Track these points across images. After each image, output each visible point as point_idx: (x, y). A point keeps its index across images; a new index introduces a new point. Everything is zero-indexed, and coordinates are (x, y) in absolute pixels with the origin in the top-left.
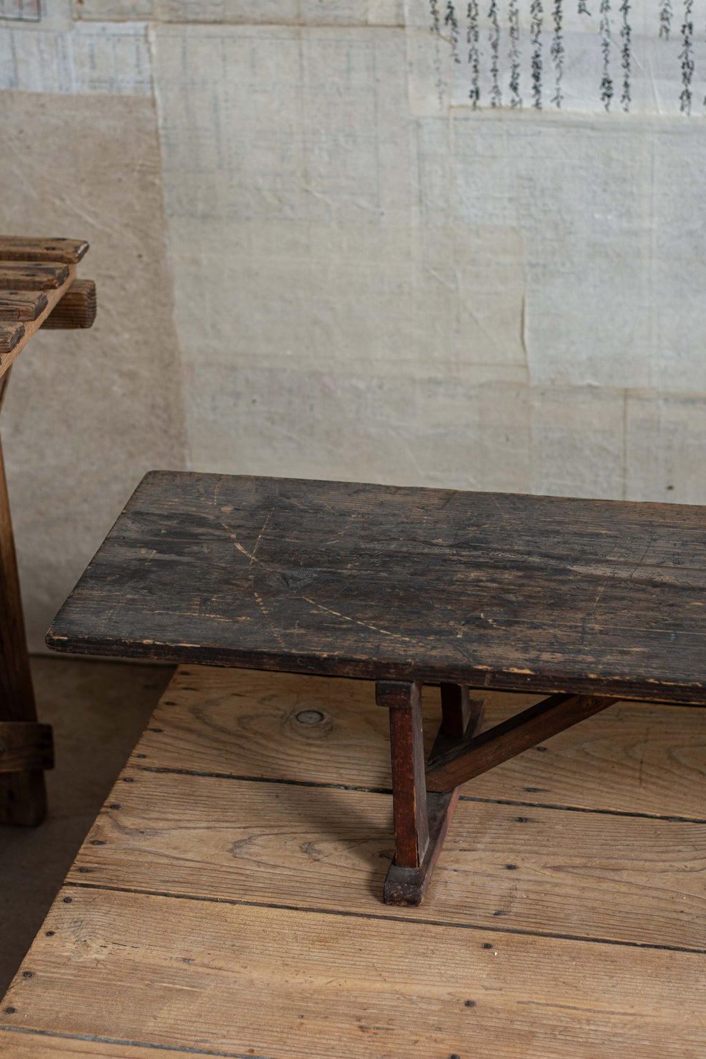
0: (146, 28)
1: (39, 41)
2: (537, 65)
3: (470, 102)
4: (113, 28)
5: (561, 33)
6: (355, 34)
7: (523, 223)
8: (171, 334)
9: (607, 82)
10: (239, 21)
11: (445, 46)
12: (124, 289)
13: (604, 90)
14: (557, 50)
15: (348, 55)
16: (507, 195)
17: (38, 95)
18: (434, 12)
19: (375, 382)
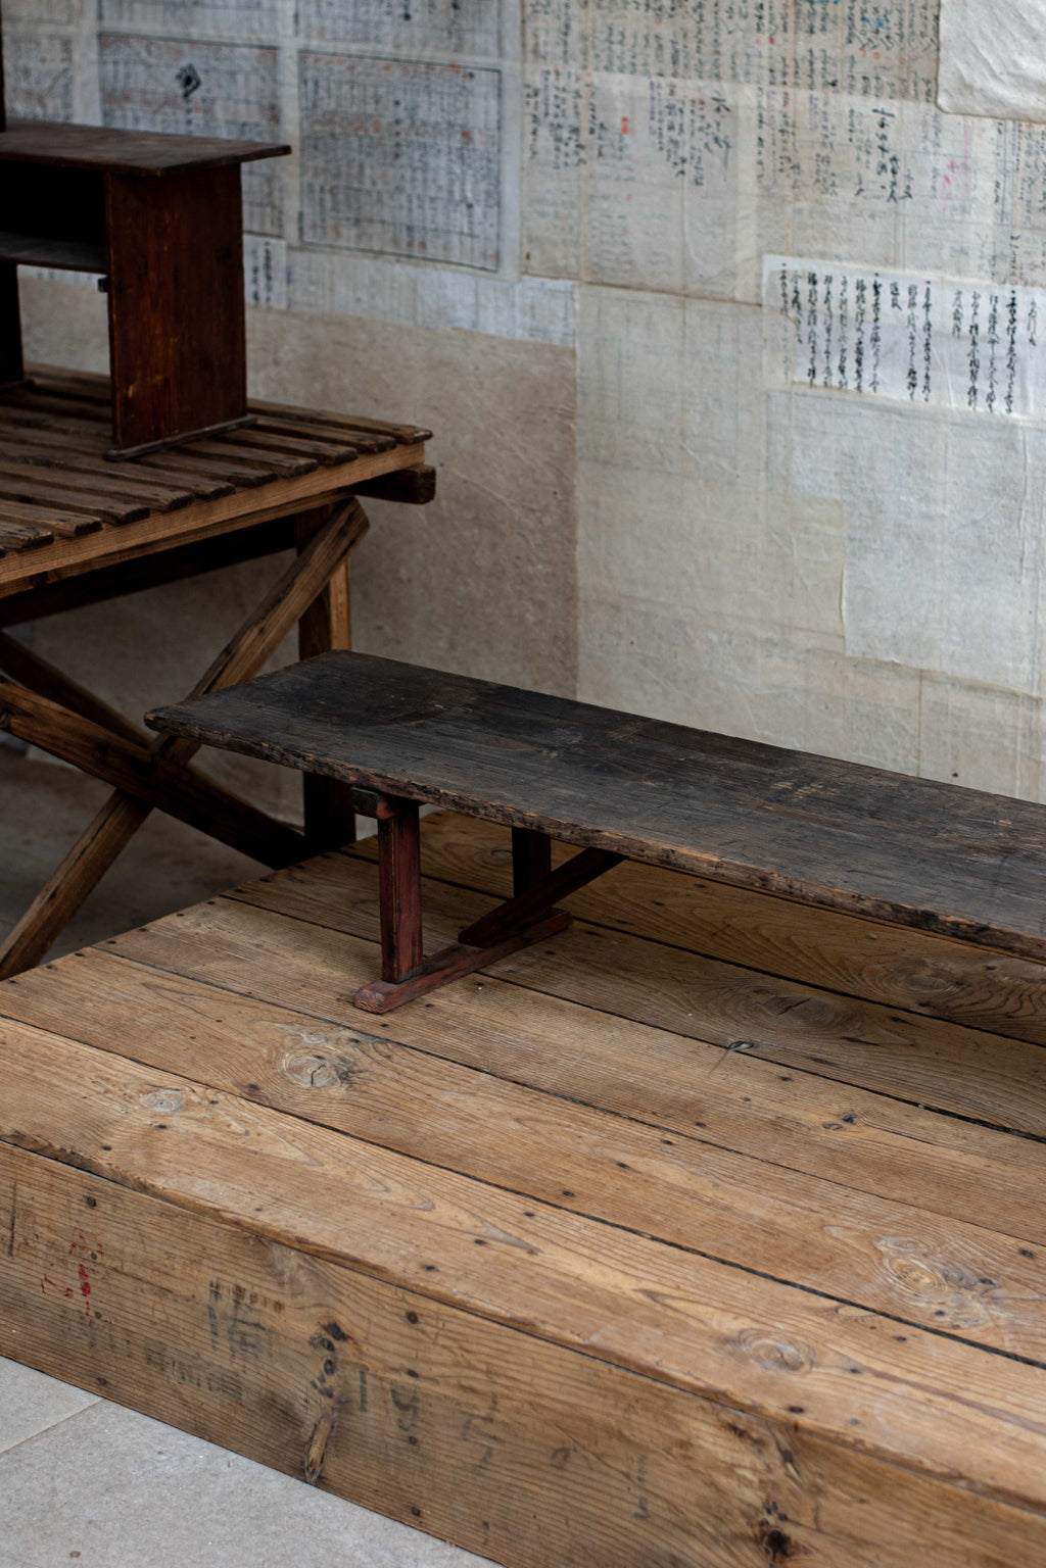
0: (573, 286)
1: (495, 289)
2: (859, 352)
3: (807, 379)
4: (550, 284)
5: (879, 324)
6: (725, 308)
7: (844, 497)
8: (573, 570)
9: (912, 373)
10: (641, 288)
11: (791, 325)
12: (541, 522)
13: (909, 380)
14: (875, 339)
15: (719, 327)
16: (833, 470)
17: (492, 337)
18: (784, 295)
19: (725, 636)
